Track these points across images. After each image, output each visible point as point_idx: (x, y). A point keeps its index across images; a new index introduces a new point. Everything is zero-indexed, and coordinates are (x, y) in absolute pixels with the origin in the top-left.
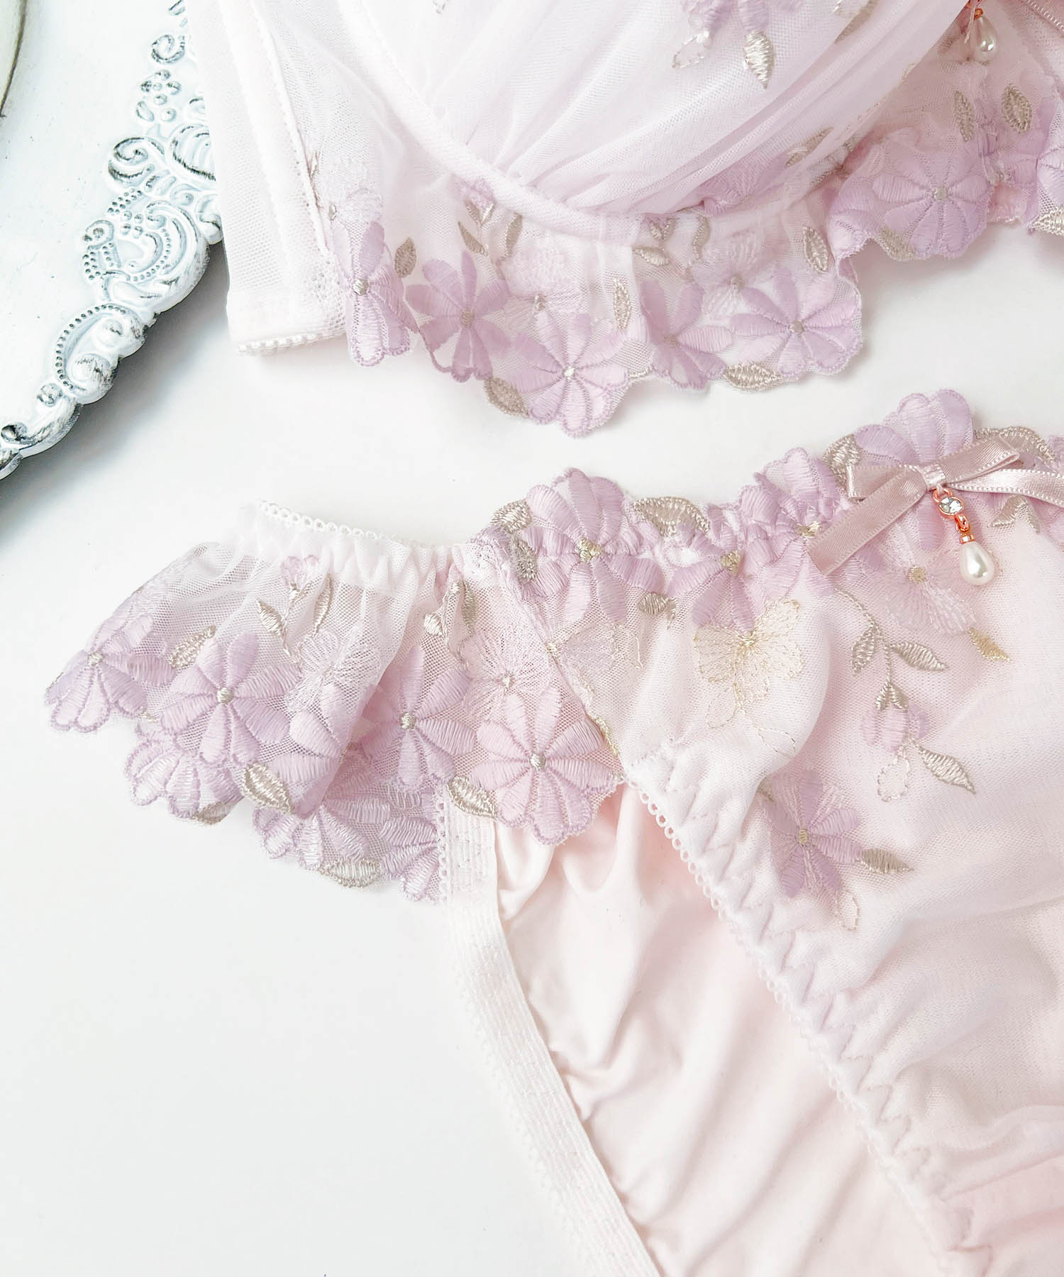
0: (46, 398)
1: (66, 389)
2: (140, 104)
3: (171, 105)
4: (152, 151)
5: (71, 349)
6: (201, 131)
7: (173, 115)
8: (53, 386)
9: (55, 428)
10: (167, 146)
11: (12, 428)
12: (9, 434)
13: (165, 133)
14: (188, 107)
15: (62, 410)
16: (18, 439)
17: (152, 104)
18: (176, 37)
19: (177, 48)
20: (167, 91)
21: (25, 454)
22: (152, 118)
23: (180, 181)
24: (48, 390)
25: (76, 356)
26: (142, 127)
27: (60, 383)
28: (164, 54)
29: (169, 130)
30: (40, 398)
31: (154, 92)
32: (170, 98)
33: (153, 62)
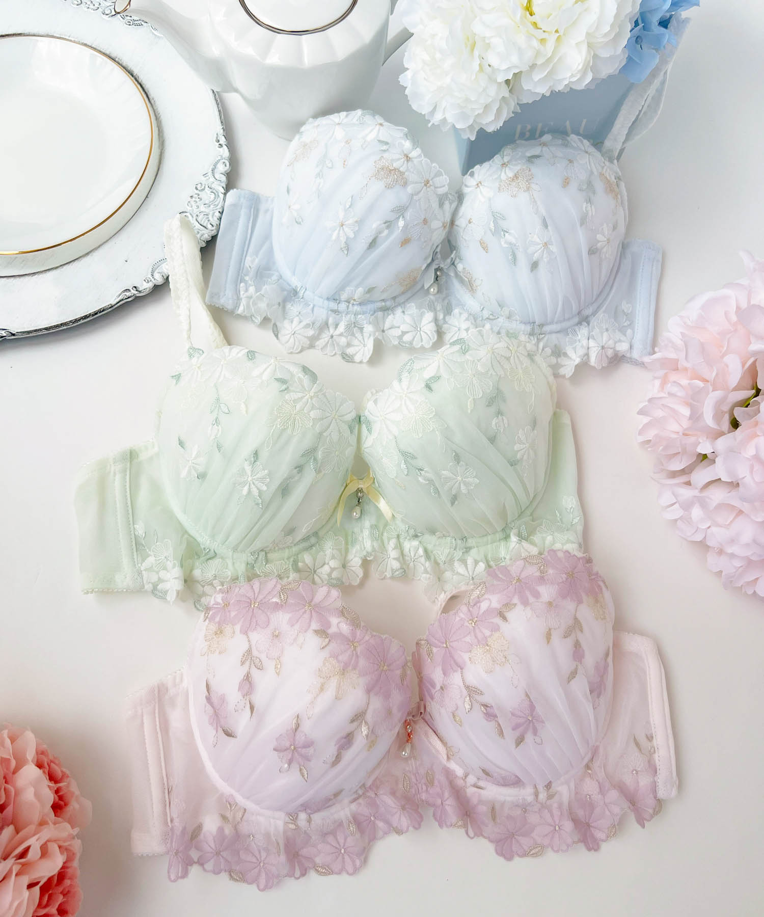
0: (147, 281)
1: (153, 279)
2: (189, 202)
3: (198, 204)
4: (190, 216)
5: (156, 269)
6: (205, 214)
7: (198, 207)
8: (149, 278)
9: (148, 290)
10: (194, 216)
11: (135, 287)
12: (134, 288)
13: (195, 212)
14: (203, 206)
15: (150, 285)
16: (137, 290)
17: (193, 203)
18: (203, 184)
19: (203, 187)
20: (198, 200)
21: (137, 295)
22: (192, 207)
23: (197, 227)
24: (148, 279)
25: (157, 271)
26: (189, 208)
27: (151, 278)
28: (199, 189)
29: (196, 211)
30: (145, 280)
31: (194, 199)
32: (198, 202)
33: (195, 190)
